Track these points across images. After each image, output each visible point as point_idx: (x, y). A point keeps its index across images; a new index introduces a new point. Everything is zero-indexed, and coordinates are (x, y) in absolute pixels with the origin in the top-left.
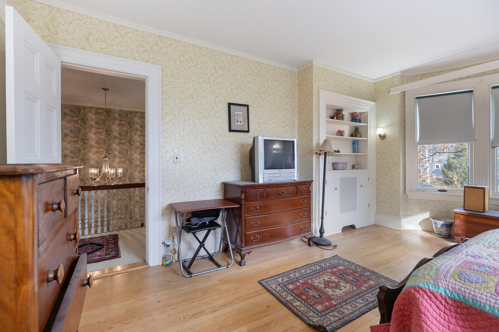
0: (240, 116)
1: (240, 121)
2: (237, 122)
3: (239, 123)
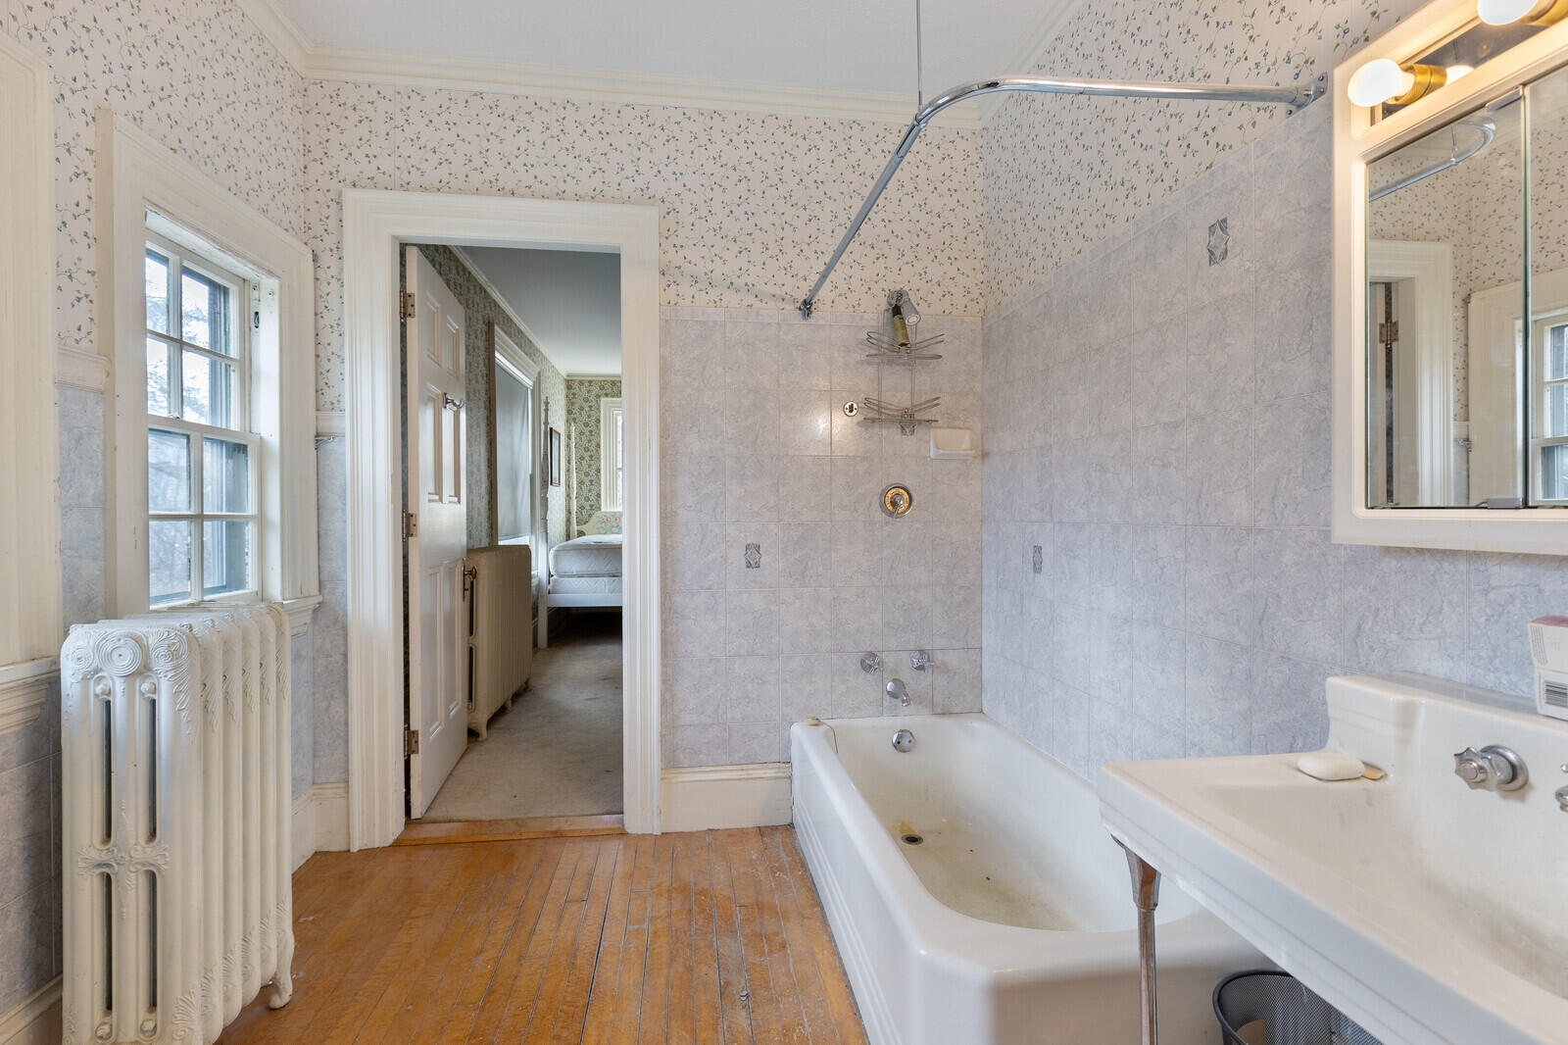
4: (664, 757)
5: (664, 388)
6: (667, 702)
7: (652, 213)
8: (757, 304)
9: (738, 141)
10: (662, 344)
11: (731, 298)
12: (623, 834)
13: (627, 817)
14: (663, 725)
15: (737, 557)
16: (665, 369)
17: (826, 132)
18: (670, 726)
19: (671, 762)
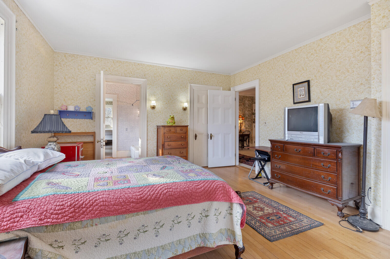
0: (302, 91)
1: (302, 95)
2: (300, 96)
3: (302, 97)
4: (117, 150)
5: (117, 113)
6: (117, 144)
7: (116, 95)
8: (127, 104)
9: (125, 88)
10: (117, 108)
11: (125, 104)
12: (112, 157)
13: (113, 156)
14: (117, 146)
15: (125, 130)
16: (117, 111)
17: (135, 87)
18: (117, 147)
19: (118, 150)
